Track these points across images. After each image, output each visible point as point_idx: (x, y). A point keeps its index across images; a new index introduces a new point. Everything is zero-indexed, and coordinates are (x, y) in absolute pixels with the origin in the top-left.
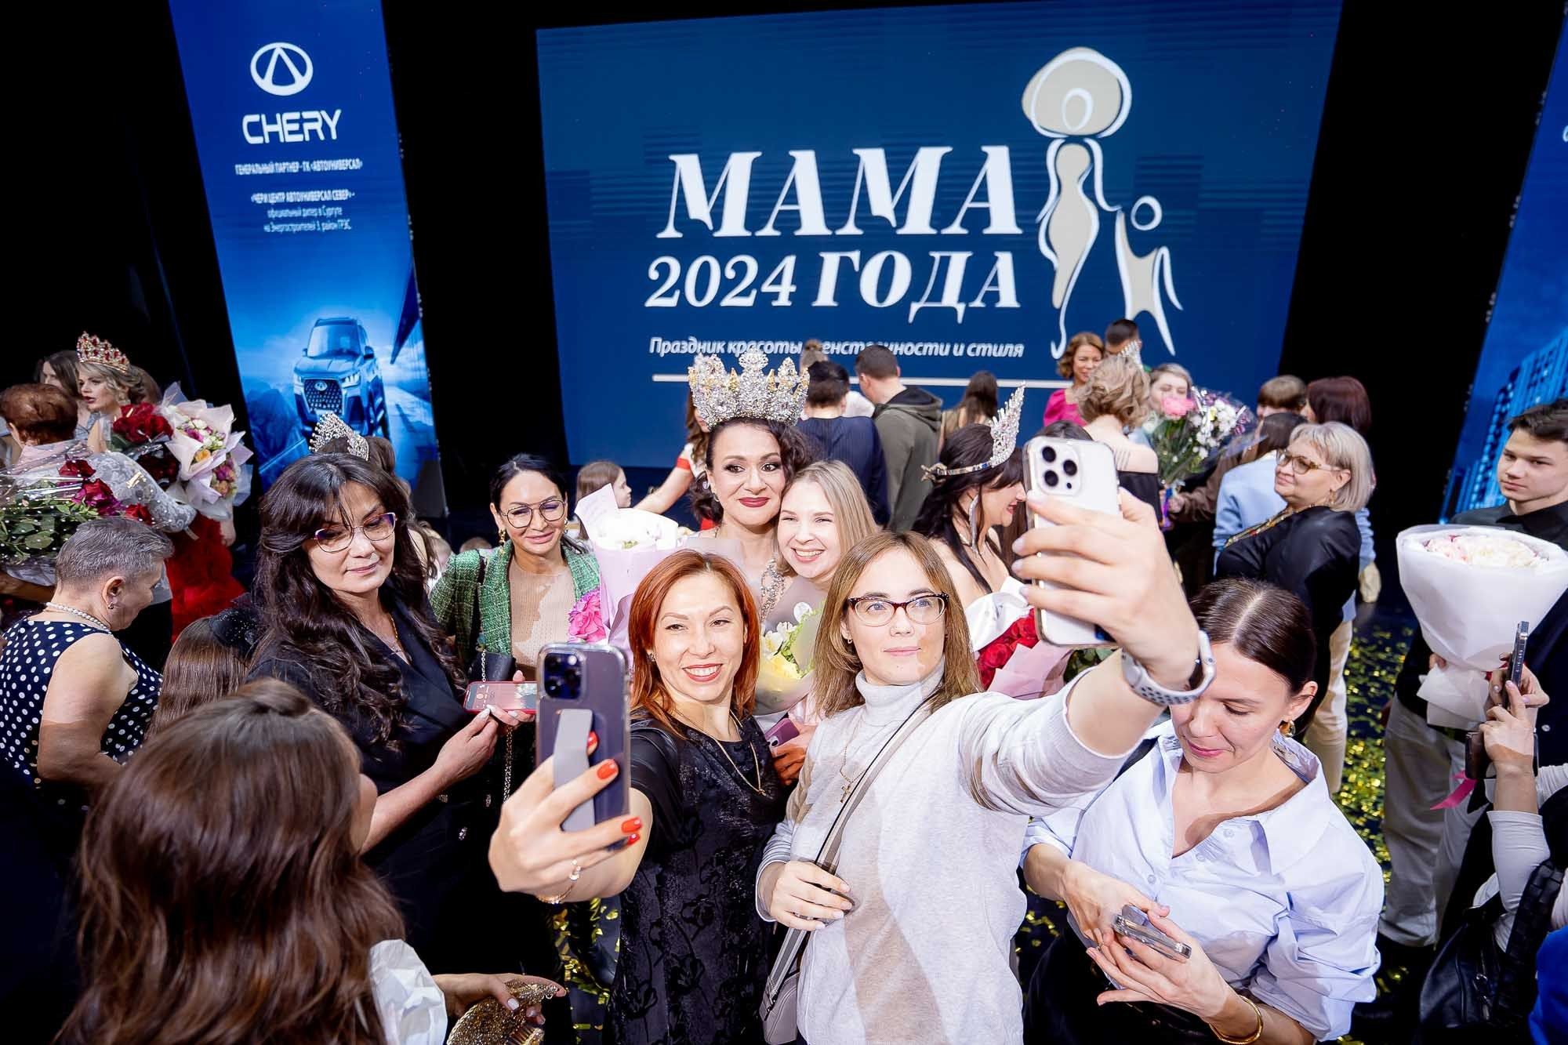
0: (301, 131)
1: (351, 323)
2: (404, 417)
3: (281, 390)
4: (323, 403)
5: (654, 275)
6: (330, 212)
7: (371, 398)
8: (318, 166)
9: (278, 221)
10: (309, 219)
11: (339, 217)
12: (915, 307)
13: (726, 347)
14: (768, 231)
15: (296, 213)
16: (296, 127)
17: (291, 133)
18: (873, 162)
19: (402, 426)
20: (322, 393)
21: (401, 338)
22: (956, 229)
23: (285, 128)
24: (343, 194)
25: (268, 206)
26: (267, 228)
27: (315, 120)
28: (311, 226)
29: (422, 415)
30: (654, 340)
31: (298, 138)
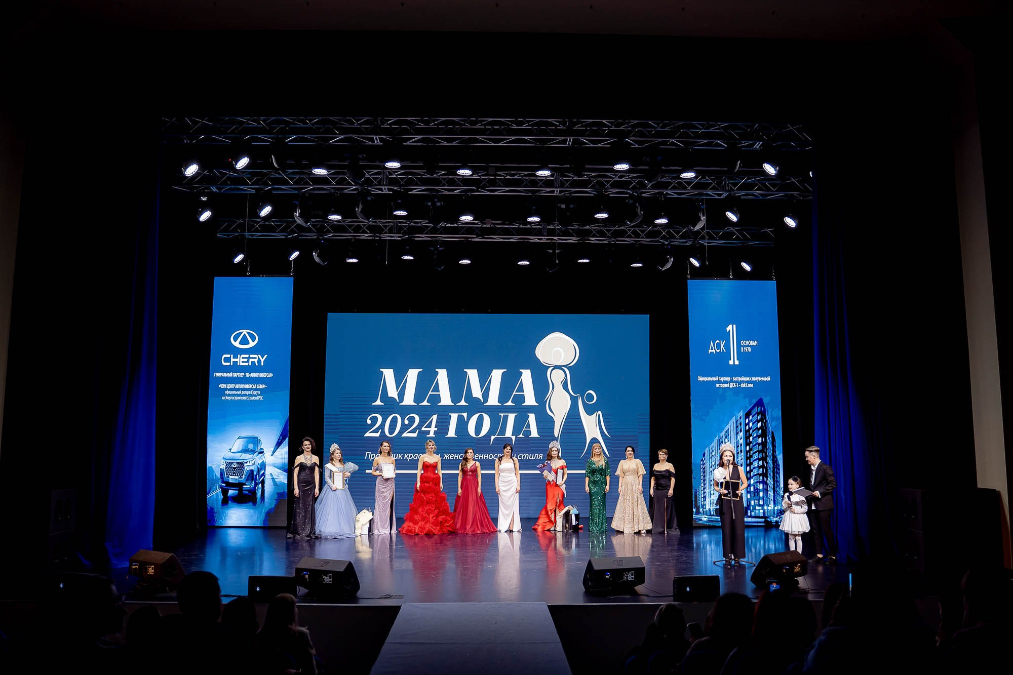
0: (248, 362)
1: (256, 438)
2: (273, 479)
3: (213, 467)
4: (234, 473)
5: (369, 422)
6: (254, 393)
7: (259, 471)
8: (252, 375)
9: (229, 395)
10: (244, 395)
11: (258, 395)
12: (493, 438)
13: (403, 456)
14: (425, 403)
15: (239, 393)
16: (246, 360)
17: (243, 362)
18: (473, 375)
19: (272, 483)
20: (234, 468)
21: (279, 444)
22: (510, 403)
23: (241, 360)
24: (262, 386)
25: (226, 389)
26: (223, 398)
27: (256, 358)
28: (245, 398)
29: (283, 478)
30: (367, 453)
31: (247, 364)
